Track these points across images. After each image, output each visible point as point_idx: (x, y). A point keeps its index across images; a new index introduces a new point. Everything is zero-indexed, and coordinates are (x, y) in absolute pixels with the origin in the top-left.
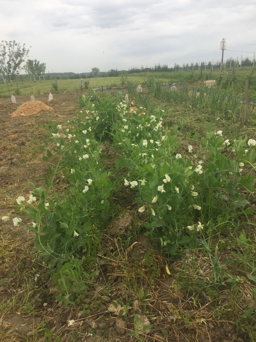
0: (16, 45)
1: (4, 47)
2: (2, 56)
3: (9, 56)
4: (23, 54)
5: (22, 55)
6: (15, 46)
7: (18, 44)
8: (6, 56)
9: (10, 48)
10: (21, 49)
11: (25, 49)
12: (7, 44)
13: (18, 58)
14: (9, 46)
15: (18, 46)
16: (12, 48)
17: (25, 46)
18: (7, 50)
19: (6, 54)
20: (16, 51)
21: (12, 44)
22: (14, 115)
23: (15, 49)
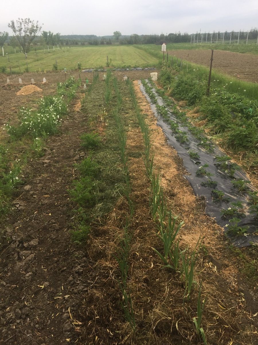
0: (31, 22)
1: (21, 23)
2: (19, 31)
3: (24, 31)
4: (36, 30)
5: (36, 32)
6: (29, 23)
7: (32, 22)
8: (22, 31)
9: (26, 25)
10: (35, 25)
11: (38, 26)
12: (23, 22)
13: (32, 34)
14: (24, 23)
15: (32, 23)
16: (27, 25)
17: (38, 23)
18: (23, 26)
19: (22, 30)
20: (30, 27)
21: (27, 20)
22: (18, 94)
23: (30, 26)
